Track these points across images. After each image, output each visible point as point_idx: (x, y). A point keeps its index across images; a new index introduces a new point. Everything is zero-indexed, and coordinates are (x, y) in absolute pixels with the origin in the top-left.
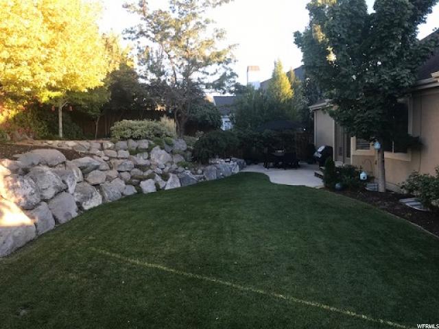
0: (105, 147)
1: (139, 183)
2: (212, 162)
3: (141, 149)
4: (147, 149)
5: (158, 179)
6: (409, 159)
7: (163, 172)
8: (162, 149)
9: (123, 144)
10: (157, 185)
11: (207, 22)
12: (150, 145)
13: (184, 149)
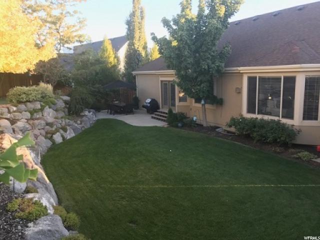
0: (12, 110)
1: (52, 136)
2: (83, 114)
3: (37, 109)
4: (41, 109)
5: (62, 132)
6: (215, 108)
7: (62, 126)
8: (50, 108)
9: (22, 107)
10: (62, 136)
11: (75, 12)
12: (41, 106)
13: (63, 107)
